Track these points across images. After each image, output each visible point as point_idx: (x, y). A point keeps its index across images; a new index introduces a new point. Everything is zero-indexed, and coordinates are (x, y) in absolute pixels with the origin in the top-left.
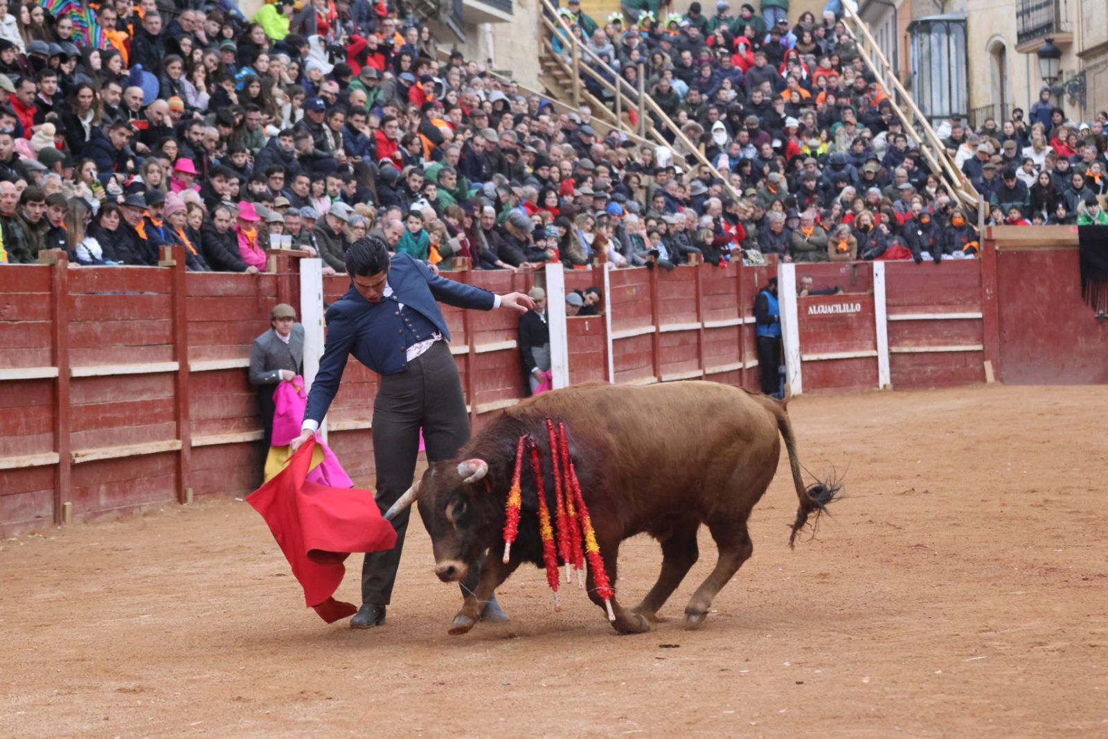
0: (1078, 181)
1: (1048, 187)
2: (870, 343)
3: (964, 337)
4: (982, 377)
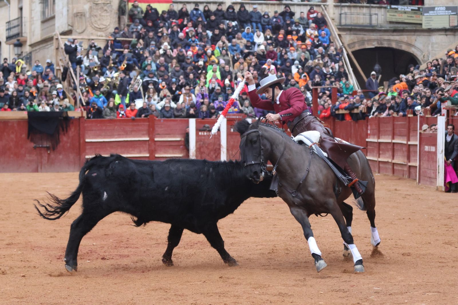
0: (27, 94)
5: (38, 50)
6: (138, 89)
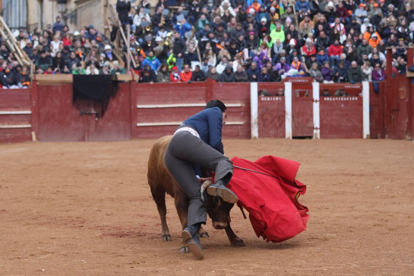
0: (73, 55)
3: (23, 122)
4: (30, 138)
5: (84, 8)
6: (194, 50)
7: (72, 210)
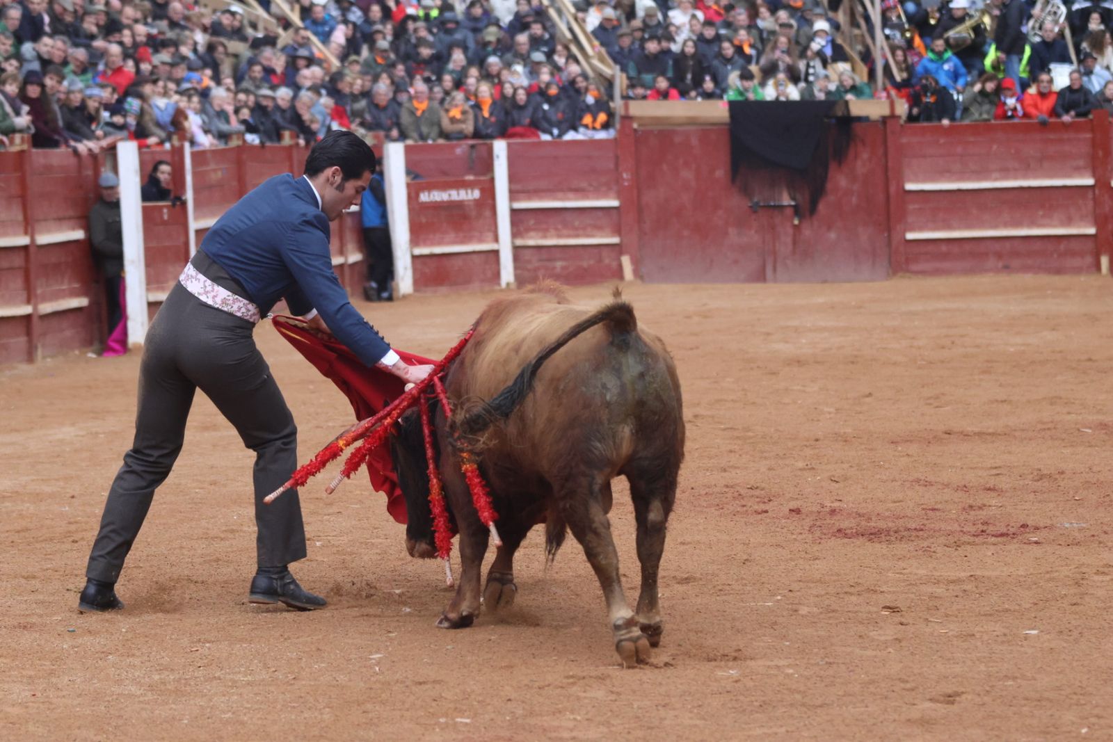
0: (728, 49)
1: (694, 56)
2: (490, 235)
3: (598, 228)
4: (619, 273)
7: (738, 468)
